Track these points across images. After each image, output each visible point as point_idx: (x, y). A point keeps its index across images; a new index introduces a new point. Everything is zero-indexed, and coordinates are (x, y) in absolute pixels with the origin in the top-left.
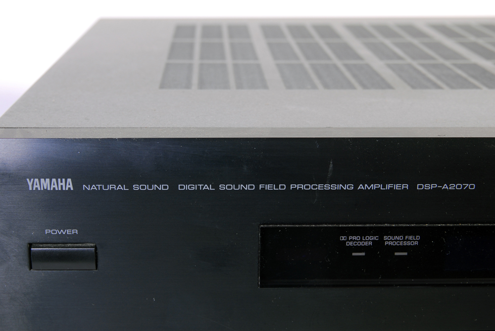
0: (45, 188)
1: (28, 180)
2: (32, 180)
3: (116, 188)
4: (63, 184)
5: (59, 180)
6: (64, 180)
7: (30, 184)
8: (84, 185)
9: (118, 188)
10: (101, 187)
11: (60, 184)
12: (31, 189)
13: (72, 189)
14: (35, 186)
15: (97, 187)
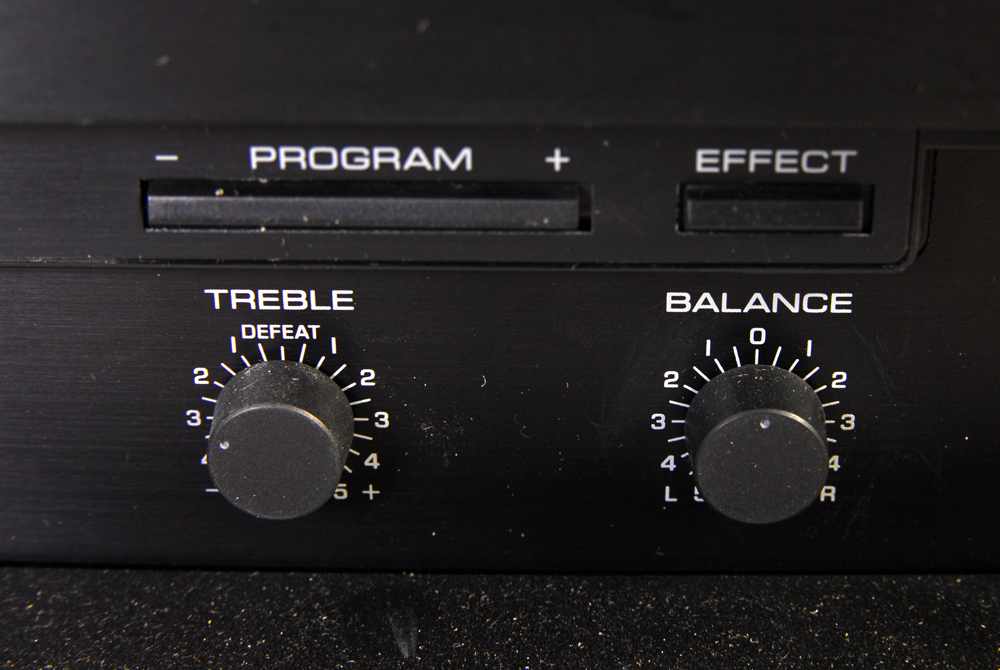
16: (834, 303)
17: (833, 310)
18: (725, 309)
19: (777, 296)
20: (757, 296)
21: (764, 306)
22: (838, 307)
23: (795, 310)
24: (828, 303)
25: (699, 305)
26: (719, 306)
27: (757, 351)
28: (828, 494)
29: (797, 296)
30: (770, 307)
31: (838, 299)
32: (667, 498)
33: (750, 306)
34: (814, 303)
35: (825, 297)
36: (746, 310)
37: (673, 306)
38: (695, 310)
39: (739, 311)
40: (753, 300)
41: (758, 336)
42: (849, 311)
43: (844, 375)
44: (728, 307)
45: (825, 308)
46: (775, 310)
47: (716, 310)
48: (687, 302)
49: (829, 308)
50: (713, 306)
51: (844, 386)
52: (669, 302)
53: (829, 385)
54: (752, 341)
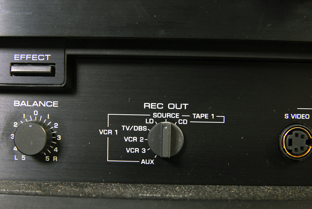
16: (54, 104)
17: (54, 106)
18: (28, 106)
19: (40, 102)
20: (35, 102)
21: (37, 105)
22: (55, 105)
23: (44, 106)
24: (52, 104)
25: (22, 104)
26: (26, 104)
27: (36, 117)
28: (55, 159)
29: (45, 102)
30: (39, 105)
31: (55, 103)
32: (15, 159)
33: (34, 105)
34: (49, 104)
35: (52, 102)
36: (33, 106)
37: (16, 104)
38: (21, 106)
39: (31, 106)
40: (34, 103)
41: (36, 113)
42: (58, 106)
43: (57, 124)
44: (29, 105)
45: (52, 105)
46: (40, 106)
47: (26, 106)
48: (19, 103)
49: (53, 105)
50: (25, 104)
51: (57, 127)
52: (15, 103)
53: (54, 127)
54: (35, 114)
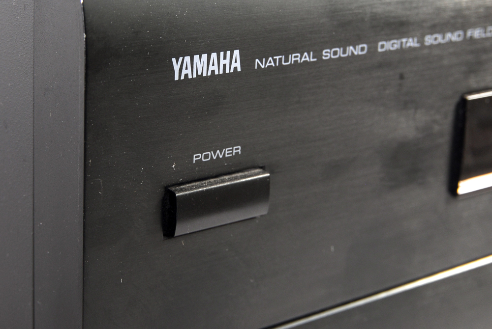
0: (200, 73)
1: (174, 60)
2: (181, 59)
3: (301, 59)
4: (227, 62)
5: (222, 54)
6: (228, 53)
7: (176, 68)
8: (257, 60)
9: (303, 59)
10: (280, 60)
11: (222, 62)
12: (177, 78)
13: (239, 69)
14: (184, 72)
15: (275, 61)
